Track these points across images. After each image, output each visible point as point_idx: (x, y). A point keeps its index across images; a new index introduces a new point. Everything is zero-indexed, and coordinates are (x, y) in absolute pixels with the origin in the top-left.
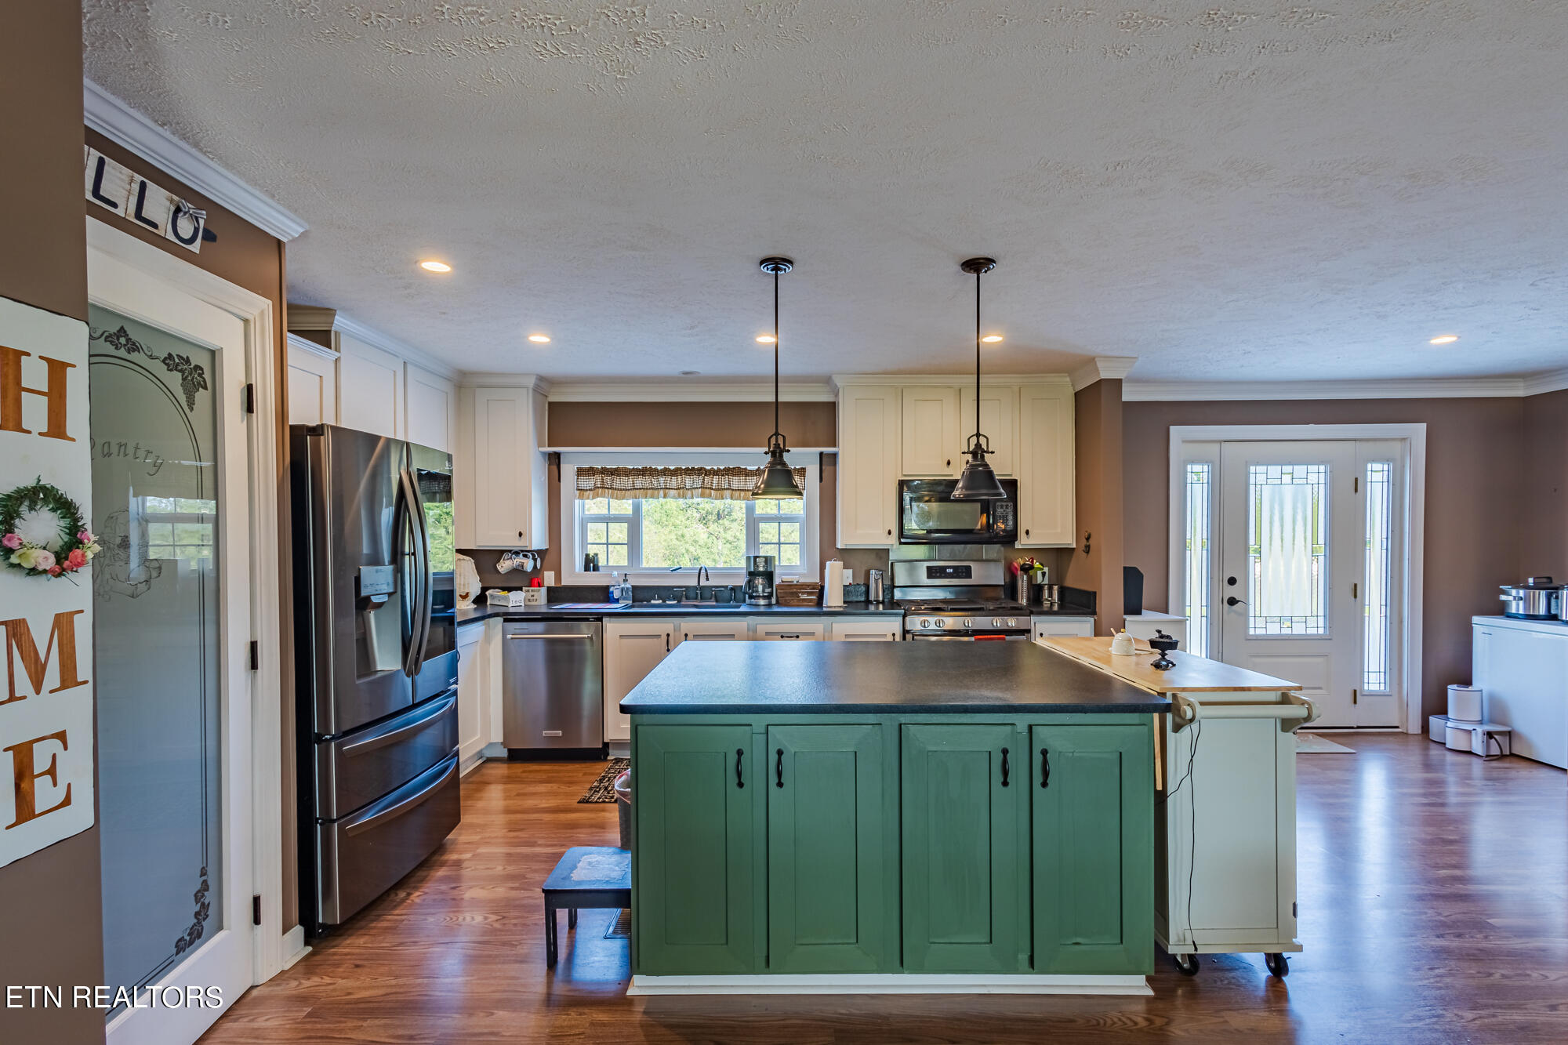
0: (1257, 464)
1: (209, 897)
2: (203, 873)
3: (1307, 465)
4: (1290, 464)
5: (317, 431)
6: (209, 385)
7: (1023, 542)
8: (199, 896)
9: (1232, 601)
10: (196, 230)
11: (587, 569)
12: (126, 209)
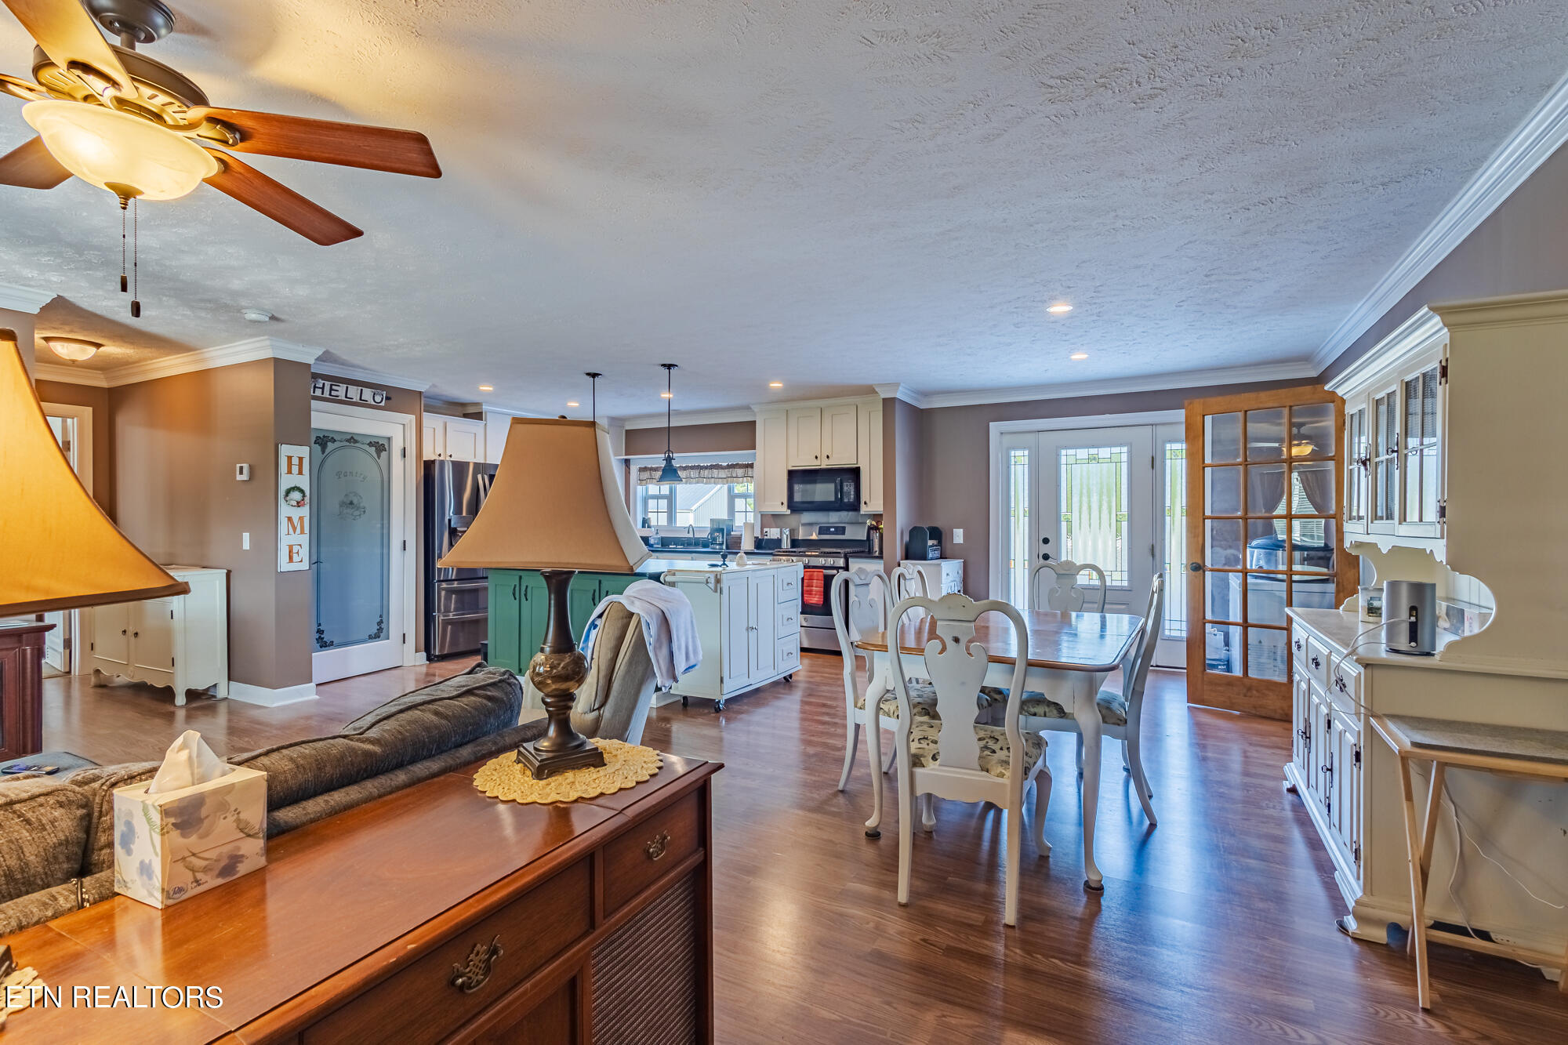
0: (1066, 448)
1: (383, 626)
2: (381, 616)
3: (1111, 447)
4: (1093, 447)
5: (433, 462)
6: (387, 449)
7: (864, 509)
8: (380, 623)
9: (1046, 557)
10: (382, 399)
11: (643, 526)
12: (356, 399)
